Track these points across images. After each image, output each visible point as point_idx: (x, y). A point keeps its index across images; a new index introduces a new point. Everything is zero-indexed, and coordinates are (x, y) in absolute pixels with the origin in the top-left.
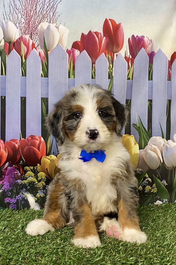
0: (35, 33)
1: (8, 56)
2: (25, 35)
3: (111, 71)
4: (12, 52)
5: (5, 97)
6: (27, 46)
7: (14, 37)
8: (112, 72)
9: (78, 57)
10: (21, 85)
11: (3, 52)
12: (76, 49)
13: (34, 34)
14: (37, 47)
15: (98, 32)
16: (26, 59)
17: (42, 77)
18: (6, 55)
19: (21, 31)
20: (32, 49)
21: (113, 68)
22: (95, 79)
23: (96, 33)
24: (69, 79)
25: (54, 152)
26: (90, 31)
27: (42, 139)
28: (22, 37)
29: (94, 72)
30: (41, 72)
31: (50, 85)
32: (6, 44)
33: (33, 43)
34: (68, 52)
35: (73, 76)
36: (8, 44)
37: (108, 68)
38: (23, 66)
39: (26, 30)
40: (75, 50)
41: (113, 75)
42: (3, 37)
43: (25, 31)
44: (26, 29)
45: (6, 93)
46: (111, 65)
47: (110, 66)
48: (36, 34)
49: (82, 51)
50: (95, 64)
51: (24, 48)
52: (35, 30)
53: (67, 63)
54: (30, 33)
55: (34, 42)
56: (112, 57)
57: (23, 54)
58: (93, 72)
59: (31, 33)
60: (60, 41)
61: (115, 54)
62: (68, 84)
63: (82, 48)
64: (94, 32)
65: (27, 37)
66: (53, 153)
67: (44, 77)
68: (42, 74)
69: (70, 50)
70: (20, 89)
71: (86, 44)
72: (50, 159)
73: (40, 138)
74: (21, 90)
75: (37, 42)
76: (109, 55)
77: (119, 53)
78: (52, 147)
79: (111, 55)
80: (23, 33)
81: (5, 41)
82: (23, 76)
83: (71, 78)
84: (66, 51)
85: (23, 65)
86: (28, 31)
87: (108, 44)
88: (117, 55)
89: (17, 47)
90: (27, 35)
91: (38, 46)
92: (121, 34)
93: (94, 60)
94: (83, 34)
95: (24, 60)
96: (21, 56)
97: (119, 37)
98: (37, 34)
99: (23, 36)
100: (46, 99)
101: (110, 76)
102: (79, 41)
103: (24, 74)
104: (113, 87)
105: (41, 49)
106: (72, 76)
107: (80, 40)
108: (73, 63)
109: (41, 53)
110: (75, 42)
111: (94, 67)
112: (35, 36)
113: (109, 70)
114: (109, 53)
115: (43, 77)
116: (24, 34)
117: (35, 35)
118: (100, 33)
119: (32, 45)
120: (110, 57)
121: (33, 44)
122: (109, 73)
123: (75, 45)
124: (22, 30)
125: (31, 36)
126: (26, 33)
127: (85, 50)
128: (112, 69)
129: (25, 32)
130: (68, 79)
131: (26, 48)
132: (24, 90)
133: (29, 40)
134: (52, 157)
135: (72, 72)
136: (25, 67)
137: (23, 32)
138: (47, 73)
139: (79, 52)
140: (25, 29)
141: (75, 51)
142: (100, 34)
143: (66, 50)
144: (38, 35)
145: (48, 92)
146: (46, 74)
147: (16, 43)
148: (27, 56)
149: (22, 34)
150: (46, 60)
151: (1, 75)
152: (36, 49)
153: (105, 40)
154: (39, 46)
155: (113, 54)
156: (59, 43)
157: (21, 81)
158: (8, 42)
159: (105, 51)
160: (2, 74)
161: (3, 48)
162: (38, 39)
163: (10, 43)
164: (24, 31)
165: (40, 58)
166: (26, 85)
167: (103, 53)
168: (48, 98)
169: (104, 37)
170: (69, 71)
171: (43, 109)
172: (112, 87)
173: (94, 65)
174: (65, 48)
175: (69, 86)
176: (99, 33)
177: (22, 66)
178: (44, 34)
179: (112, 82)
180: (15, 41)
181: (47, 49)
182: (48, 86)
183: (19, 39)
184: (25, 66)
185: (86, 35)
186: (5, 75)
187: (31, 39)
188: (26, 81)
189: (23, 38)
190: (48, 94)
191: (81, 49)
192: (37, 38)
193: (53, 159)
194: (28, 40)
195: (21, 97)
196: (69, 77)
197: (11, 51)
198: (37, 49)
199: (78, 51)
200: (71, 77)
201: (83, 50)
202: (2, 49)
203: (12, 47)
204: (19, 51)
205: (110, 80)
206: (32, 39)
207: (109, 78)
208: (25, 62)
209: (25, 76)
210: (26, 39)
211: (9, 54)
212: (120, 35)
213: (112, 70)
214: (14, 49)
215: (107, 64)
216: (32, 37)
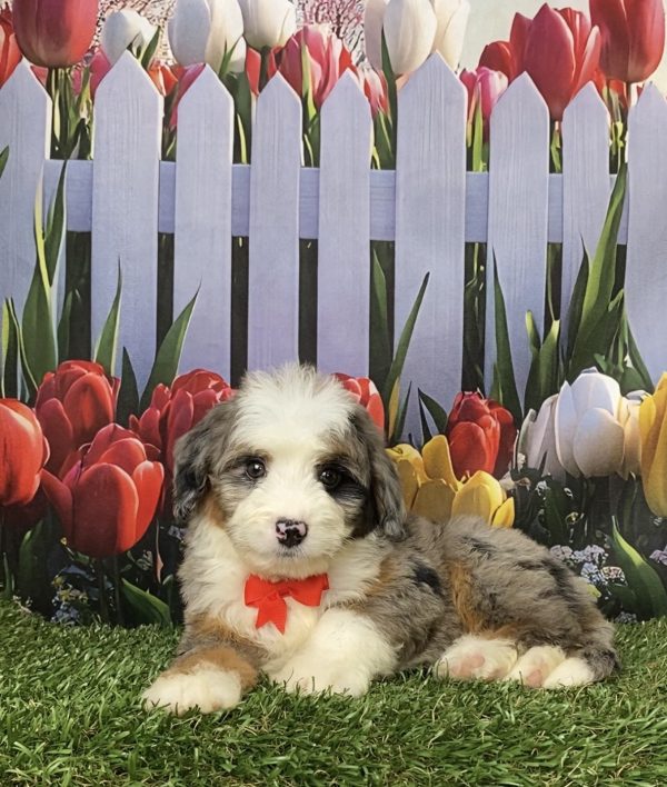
0: (351, 16)
1: (257, 96)
2: (315, 24)
3: (621, 144)
4: (272, 82)
5: (246, 240)
6: (324, 62)
7: (279, 33)
8: (623, 149)
9: (501, 96)
10: (300, 197)
11: (241, 84)
12: (496, 70)
13: (346, 21)
14: (357, 65)
15: (574, 8)
16: (318, 106)
17: (374, 170)
18: (253, 95)
19: (303, 9)
20: (342, 70)
21: (628, 133)
22: (561, 172)
23: (564, 12)
24: (470, 173)
25: (410, 435)
26: (545, 8)
27: (373, 389)
28: (305, 29)
29: (557, 149)
30: (372, 150)
31: (401, 195)
32: (254, 55)
33: (344, 50)
34: (468, 80)
35: (482, 165)
36: (259, 55)
37: (607, 135)
38: (310, 130)
39: (321, 8)
40: (491, 72)
41: (626, 160)
42: (241, 31)
43: (318, 9)
44: (321, 4)
45: (251, 224)
46: (620, 125)
47: (616, 128)
48: (355, 21)
49: (517, 76)
50: (560, 120)
51: (311, 69)
52: (352, 7)
53: (463, 119)
54: (336, 15)
55: (349, 48)
56: (621, 98)
57: (310, 87)
58: (553, 149)
59: (339, 17)
60: (439, 42)
61: (634, 87)
62: (467, 191)
63: (516, 64)
64: (560, 9)
65: (325, 30)
66: (407, 439)
67: (383, 167)
68: (373, 158)
69: (475, 73)
70: (297, 212)
71: (529, 50)
72: (398, 460)
73: (364, 383)
74: (300, 213)
75: (358, 48)
76: (611, 91)
77: (647, 81)
78: (406, 419)
79: (619, 90)
80: (311, 16)
81: (248, 46)
82: (308, 164)
83: (477, 170)
84: (457, 77)
85: (311, 128)
86: (325, 11)
87: (608, 52)
88: (639, 90)
89: (287, 67)
90: (323, 24)
91: (362, 59)
92: (654, 16)
93: (557, 108)
94: (518, 16)
95: (312, 111)
96: (301, 97)
97: (649, 26)
98: (359, 18)
99: (310, 27)
100: (385, 245)
101: (617, 164)
102: (505, 43)
103: (312, 159)
104: (626, 201)
105: (372, 71)
106: (479, 165)
107: (507, 39)
108: (483, 119)
109: (371, 86)
110: (493, 44)
111: (560, 131)
112: (352, 25)
113: (611, 142)
114: (612, 82)
115: (376, 168)
116: (314, 20)
117: (351, 21)
118: (581, 14)
119: (340, 59)
120: (615, 97)
121: (345, 56)
122: (614, 153)
123: (492, 57)
124: (308, 8)
125: (336, 27)
126: (320, 18)
127: (525, 73)
128: (622, 138)
129: (317, 14)
130: (467, 176)
131: (318, 67)
132: (311, 213)
133: (330, 39)
134: (404, 454)
135: (479, 151)
136: (316, 135)
137: (311, 12)
138: (391, 155)
139: (505, 79)
140: (317, 4)
141: (490, 78)
142: (578, 16)
143: (459, 72)
144: (362, 22)
145: (394, 222)
146: (388, 160)
147: (284, 52)
148: (324, 95)
149: (306, 20)
150: (389, 110)
151: (234, 162)
152: (354, 70)
153: (597, 35)
154: (366, 60)
155: (625, 84)
156: (433, 49)
157: (301, 181)
158: (260, 46)
159: (599, 75)
160: (237, 159)
161: (240, 69)
162: (362, 36)
163: (264, 51)
164: (314, 10)
165: (370, 101)
166: (318, 197)
167: (591, 84)
168: (393, 243)
169: (593, 25)
170: (469, 145)
171: (377, 281)
172: (622, 201)
173: (557, 123)
174: (456, 67)
175: (467, 198)
176: (575, 12)
177: (305, 131)
178: (382, 19)
179: (622, 181)
180: (283, 45)
181: (394, 69)
182: (395, 200)
183: (297, 36)
184: (316, 130)
185: (529, 20)
186: (249, 161)
187: (338, 37)
188: (318, 182)
189: (310, 35)
190: (394, 228)
191: (511, 68)
192: (357, 33)
193: (407, 461)
194: (325, 42)
195: (301, 240)
196: (470, 167)
197: (267, 80)
198: (359, 70)
199: (500, 77)
200: (474, 168)
201: (521, 73)
202: (240, 75)
203: (272, 66)
204: (296, 80)
205: (616, 176)
206: (341, 35)
207: (613, 170)
208: (315, 116)
209: (317, 164)
210: (319, 37)
211: (260, 91)
212: (649, 19)
213: (624, 143)
214: (278, 73)
215: (604, 120)
216: (342, 30)
